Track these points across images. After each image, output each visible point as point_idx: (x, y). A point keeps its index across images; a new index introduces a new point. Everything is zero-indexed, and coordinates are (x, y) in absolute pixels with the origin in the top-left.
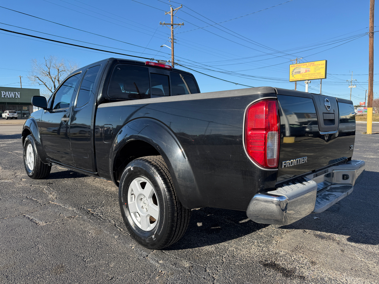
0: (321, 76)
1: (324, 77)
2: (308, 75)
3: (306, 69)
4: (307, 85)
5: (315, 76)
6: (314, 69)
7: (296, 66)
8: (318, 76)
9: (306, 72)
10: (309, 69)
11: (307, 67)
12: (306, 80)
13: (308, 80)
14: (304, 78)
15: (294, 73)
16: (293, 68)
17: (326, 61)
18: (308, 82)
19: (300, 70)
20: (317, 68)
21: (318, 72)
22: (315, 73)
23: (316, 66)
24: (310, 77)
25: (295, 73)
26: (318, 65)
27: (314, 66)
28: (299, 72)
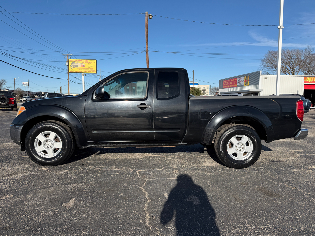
0: (94, 71)
1: (96, 72)
2: (83, 69)
3: (82, 64)
4: (83, 77)
5: (89, 71)
6: (88, 66)
7: (73, 61)
8: (91, 71)
9: (82, 66)
10: (84, 65)
11: (82, 63)
12: (82, 73)
13: (84, 73)
14: (81, 71)
15: (72, 66)
16: (72, 62)
17: (96, 60)
18: (84, 75)
19: (77, 65)
20: (90, 65)
21: (91, 67)
22: (89, 68)
23: (89, 63)
24: (85, 71)
25: (74, 66)
26: (90, 62)
27: (88, 63)
28: (77, 66)
